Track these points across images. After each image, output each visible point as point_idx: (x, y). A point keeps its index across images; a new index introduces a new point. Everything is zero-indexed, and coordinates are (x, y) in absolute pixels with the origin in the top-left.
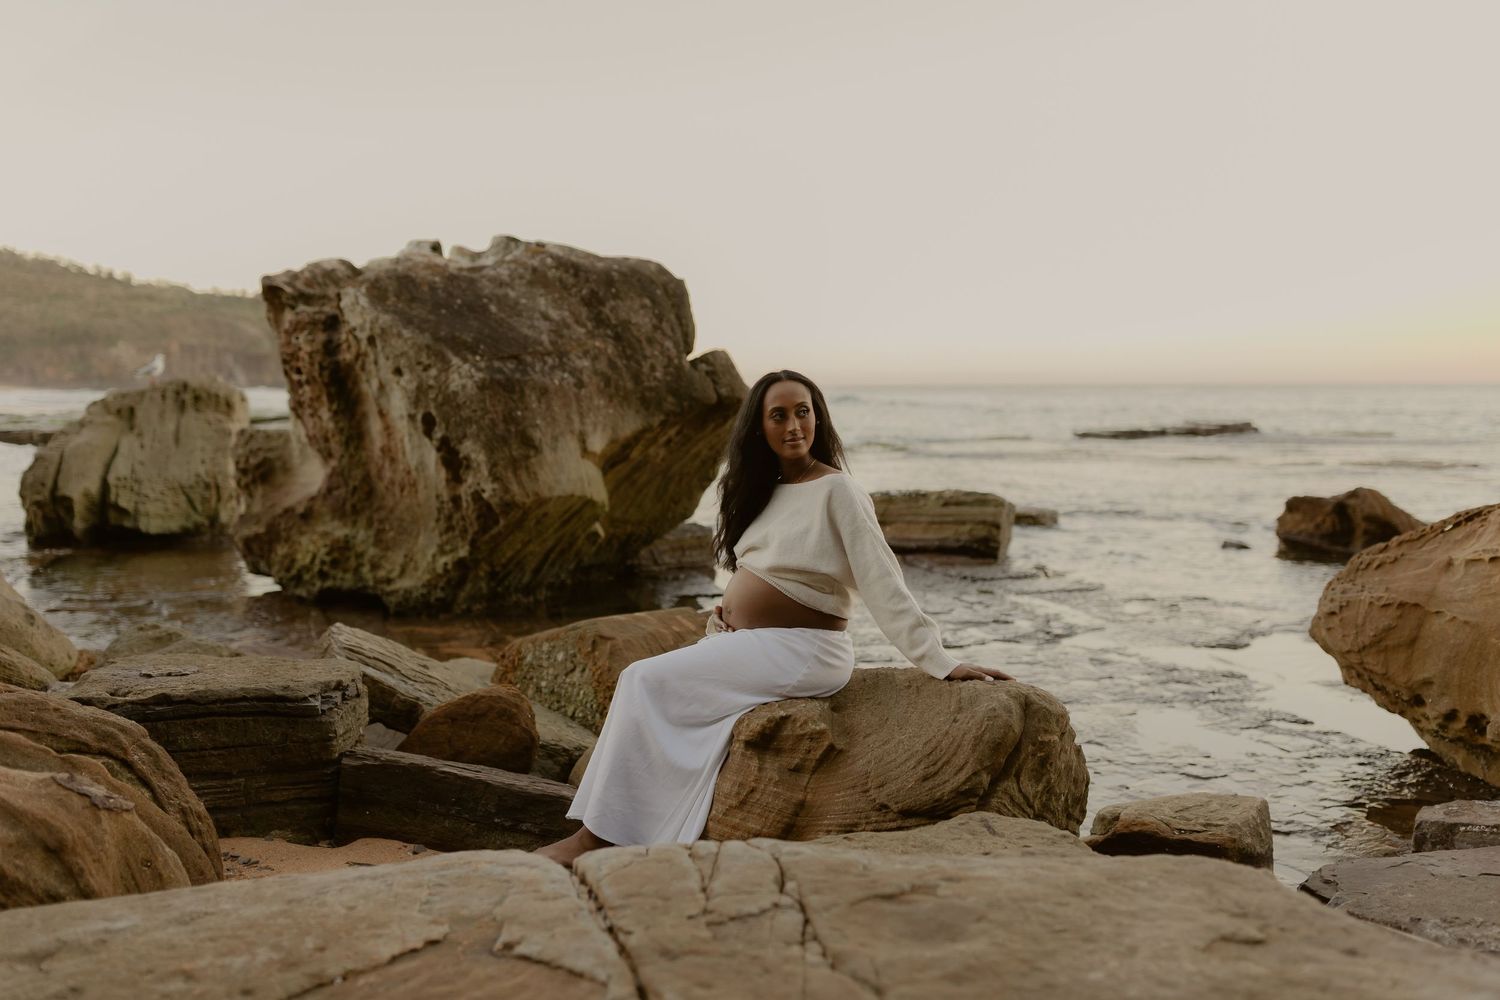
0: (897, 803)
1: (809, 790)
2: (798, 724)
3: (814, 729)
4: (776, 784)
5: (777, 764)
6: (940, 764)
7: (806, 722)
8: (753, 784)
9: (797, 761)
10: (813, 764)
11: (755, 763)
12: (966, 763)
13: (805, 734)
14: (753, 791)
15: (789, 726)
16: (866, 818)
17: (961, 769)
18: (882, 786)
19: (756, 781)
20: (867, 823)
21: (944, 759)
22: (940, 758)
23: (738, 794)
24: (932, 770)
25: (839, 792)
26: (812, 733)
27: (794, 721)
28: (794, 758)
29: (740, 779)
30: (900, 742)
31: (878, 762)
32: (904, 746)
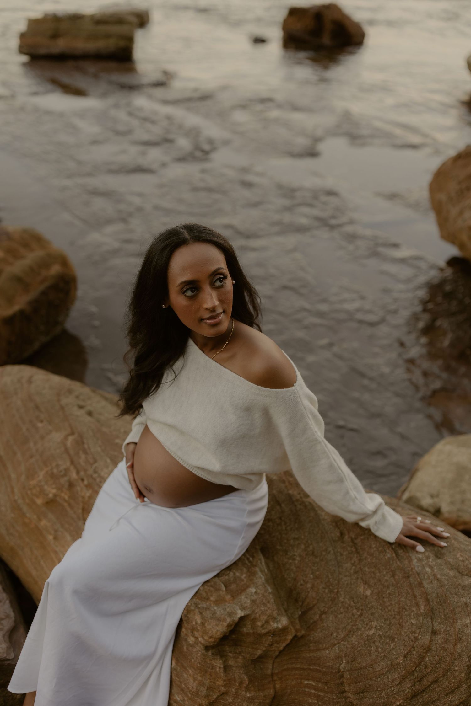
1: (275, 678)
2: (259, 624)
3: (277, 628)
4: (247, 689)
6: (425, 682)
7: (267, 622)
8: (223, 689)
9: (259, 652)
10: (277, 653)
11: (218, 663)
12: (458, 687)
13: (268, 632)
14: (224, 694)
15: (248, 623)
19: (225, 686)
21: (431, 678)
22: (425, 676)
23: (207, 696)
24: (418, 687)
25: (308, 680)
26: (274, 631)
27: (253, 619)
28: (257, 649)
29: (208, 682)
30: (370, 639)
31: (350, 661)
32: (377, 647)
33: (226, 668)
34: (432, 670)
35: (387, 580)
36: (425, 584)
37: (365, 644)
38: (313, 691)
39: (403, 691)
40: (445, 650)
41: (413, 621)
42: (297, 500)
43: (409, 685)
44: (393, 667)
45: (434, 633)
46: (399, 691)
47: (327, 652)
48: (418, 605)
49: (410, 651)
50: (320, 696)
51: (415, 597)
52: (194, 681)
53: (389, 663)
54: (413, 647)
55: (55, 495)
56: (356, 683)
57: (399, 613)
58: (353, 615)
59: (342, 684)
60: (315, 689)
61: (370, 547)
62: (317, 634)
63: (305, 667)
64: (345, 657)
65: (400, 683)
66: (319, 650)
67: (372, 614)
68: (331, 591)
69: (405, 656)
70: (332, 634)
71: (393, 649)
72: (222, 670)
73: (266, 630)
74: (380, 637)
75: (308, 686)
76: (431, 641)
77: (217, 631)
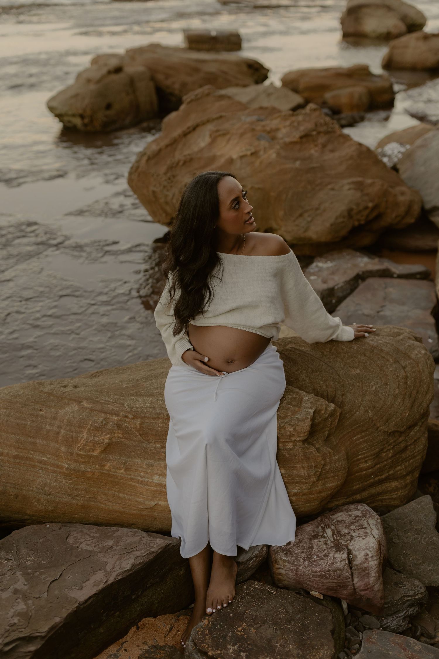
0: (403, 427)
1: (340, 445)
2: (323, 412)
3: (332, 409)
4: (334, 455)
5: (320, 442)
8: (323, 462)
9: (327, 433)
10: (335, 428)
11: (313, 449)
12: (429, 387)
14: (324, 465)
15: (318, 415)
16: (387, 442)
17: (427, 393)
18: (387, 421)
19: (323, 460)
20: (389, 446)
21: (415, 392)
22: (411, 393)
23: (315, 473)
24: (411, 400)
25: (355, 436)
26: (331, 413)
27: (319, 411)
28: (324, 432)
29: (313, 464)
30: (376, 392)
31: (372, 409)
32: (382, 393)
33: (318, 449)
34: (414, 387)
35: (363, 360)
36: (384, 348)
37: (375, 396)
38: (361, 440)
39: (406, 406)
40: (414, 372)
41: (391, 369)
42: (283, 350)
43: (408, 401)
44: (395, 397)
45: (404, 368)
46: (405, 408)
47: (358, 413)
48: (388, 360)
49: (399, 384)
50: (366, 439)
51: (384, 357)
52: (304, 469)
53: (393, 396)
54: (399, 381)
55: (110, 439)
56: (382, 418)
57: (381, 370)
58: (358, 386)
59: (375, 424)
60: (362, 438)
61: (343, 349)
62: (347, 408)
63: (350, 430)
64: (369, 408)
65: (403, 404)
66: (353, 415)
67: (368, 379)
68: (339, 382)
69: (398, 388)
70: (355, 402)
71: (390, 388)
72: (317, 452)
73: (328, 415)
74: (380, 387)
75: (358, 439)
76: (405, 372)
77: (307, 426)
